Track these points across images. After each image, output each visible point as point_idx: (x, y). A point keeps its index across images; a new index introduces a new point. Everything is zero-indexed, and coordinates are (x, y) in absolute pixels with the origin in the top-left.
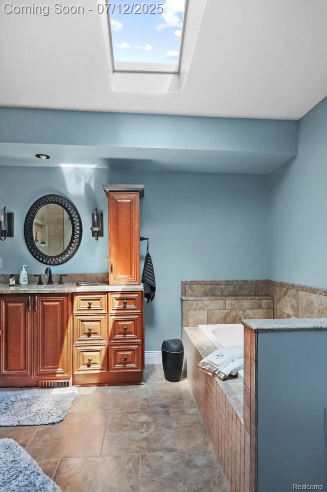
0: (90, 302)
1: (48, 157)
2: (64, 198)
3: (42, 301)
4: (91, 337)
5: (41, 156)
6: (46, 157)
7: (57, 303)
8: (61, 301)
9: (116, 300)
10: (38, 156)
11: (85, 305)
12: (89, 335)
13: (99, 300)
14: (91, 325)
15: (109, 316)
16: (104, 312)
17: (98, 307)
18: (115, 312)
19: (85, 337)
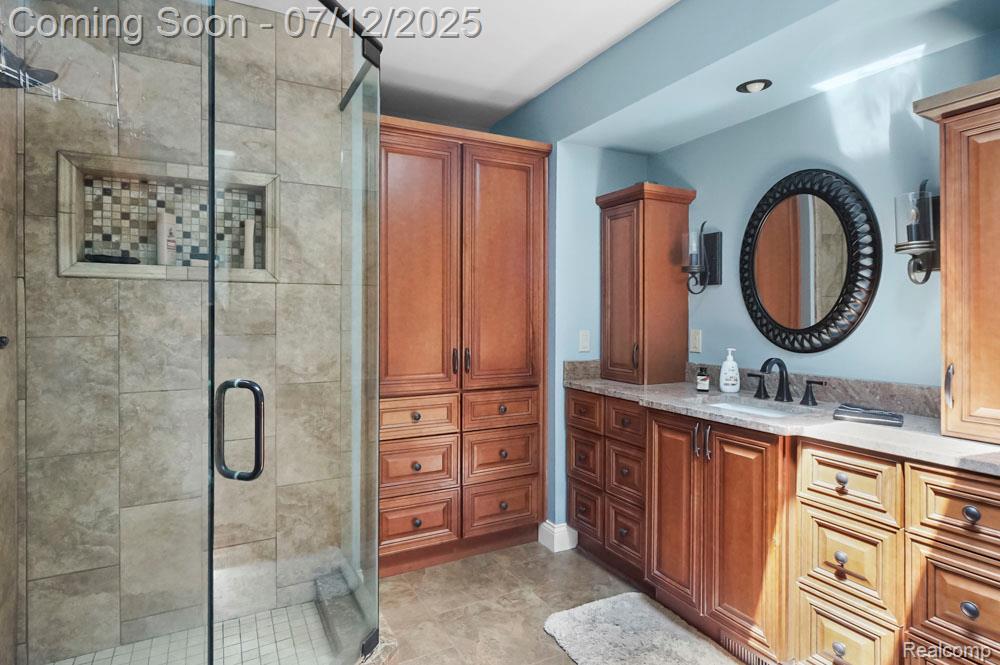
0: (844, 475)
1: (767, 84)
2: (827, 172)
3: (721, 442)
4: (847, 582)
5: (749, 87)
6: (762, 85)
7: (752, 456)
8: (761, 452)
9: (937, 493)
10: (743, 88)
11: (828, 479)
12: (841, 575)
13: (874, 476)
14: (846, 548)
15: (909, 542)
16: (890, 519)
17: (871, 497)
18: (931, 533)
19: (830, 574)
